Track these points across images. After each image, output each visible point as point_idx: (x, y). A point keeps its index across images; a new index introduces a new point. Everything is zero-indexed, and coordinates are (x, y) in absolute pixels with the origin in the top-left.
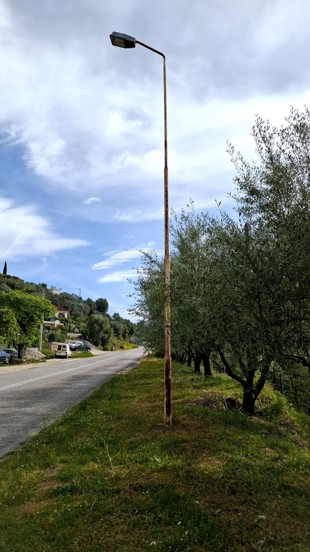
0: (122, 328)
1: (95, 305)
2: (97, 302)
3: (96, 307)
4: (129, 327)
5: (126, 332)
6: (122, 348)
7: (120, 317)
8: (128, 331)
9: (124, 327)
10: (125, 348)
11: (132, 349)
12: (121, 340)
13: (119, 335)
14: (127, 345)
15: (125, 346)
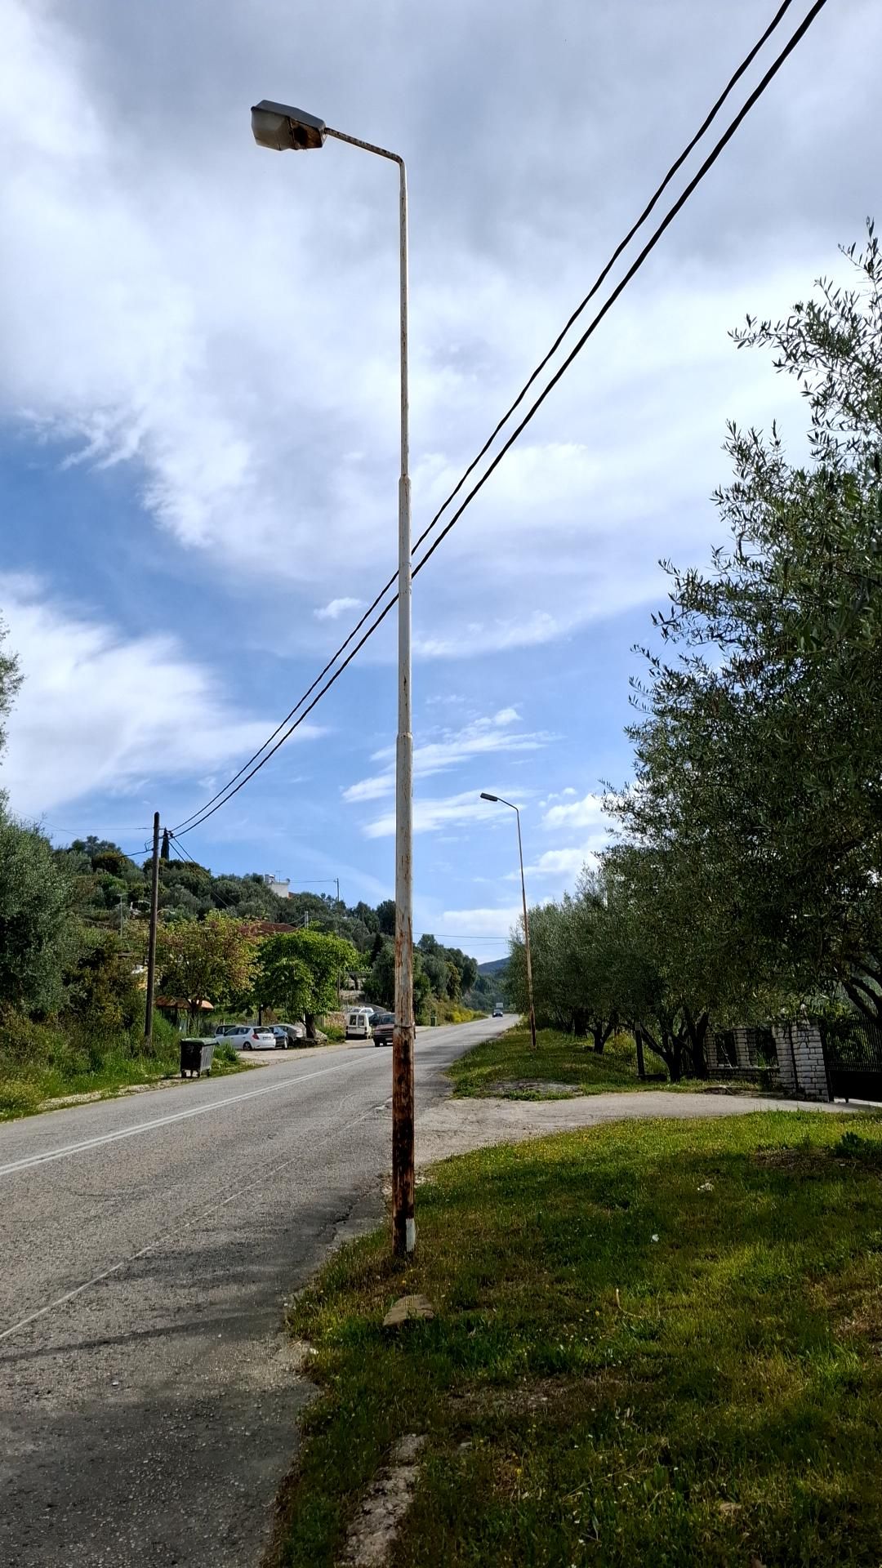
0: (446, 970)
1: (377, 918)
2: (380, 909)
3: (378, 923)
4: (461, 967)
5: (455, 981)
6: (449, 1019)
7: (436, 945)
8: (459, 978)
9: (450, 969)
10: (456, 1019)
11: (472, 1021)
12: (446, 1001)
13: (440, 990)
14: (460, 1012)
15: (456, 1015)
